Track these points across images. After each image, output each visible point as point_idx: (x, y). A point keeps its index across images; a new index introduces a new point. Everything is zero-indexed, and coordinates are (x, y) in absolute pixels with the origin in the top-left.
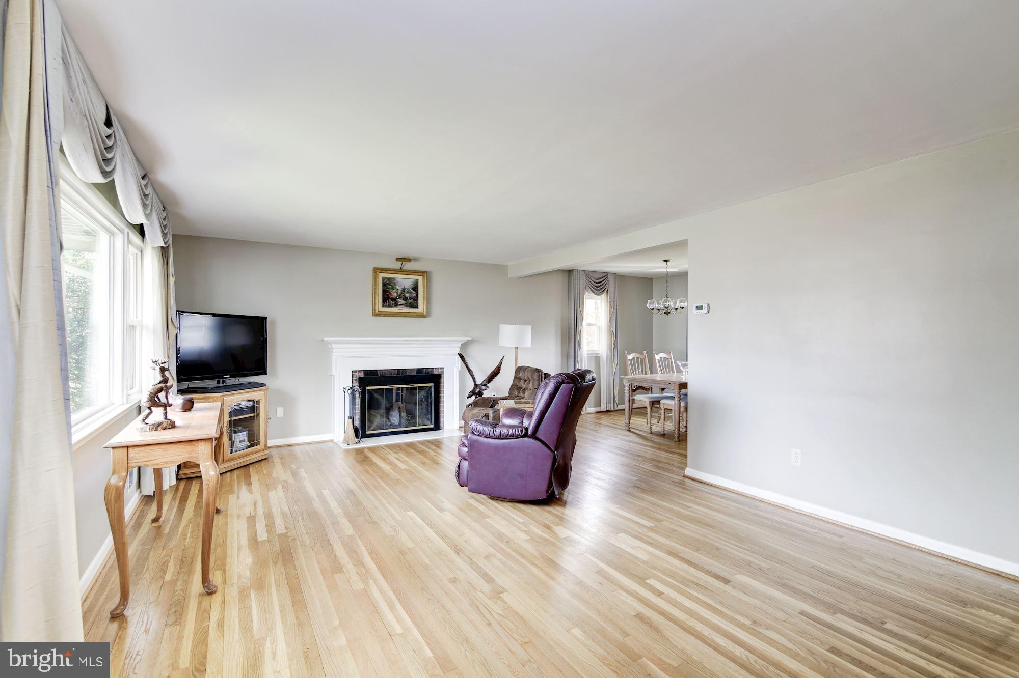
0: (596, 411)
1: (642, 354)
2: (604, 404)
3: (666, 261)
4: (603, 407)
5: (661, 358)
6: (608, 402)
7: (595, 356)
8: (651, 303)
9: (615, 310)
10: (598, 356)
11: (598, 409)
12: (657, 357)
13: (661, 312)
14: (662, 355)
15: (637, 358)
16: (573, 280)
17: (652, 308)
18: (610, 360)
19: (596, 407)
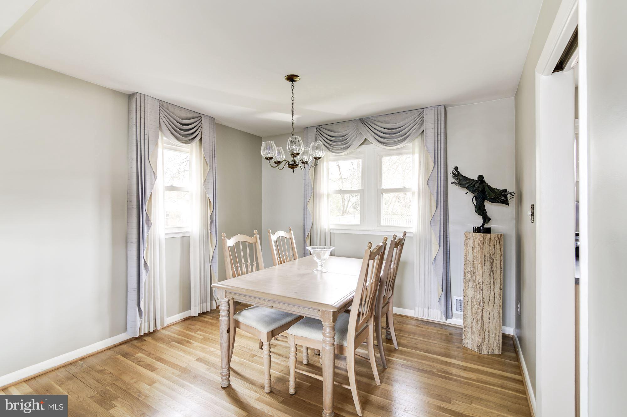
0: (182, 318)
1: (252, 235)
2: (195, 306)
3: (291, 78)
4: (195, 311)
5: (279, 238)
6: (203, 301)
7: (181, 235)
8: (268, 148)
9: (213, 169)
10: (186, 235)
11: (186, 314)
12: (274, 238)
13: (281, 166)
14: (281, 233)
15: (244, 242)
16: (134, 111)
17: (269, 156)
18: (206, 240)
19: (183, 311)
